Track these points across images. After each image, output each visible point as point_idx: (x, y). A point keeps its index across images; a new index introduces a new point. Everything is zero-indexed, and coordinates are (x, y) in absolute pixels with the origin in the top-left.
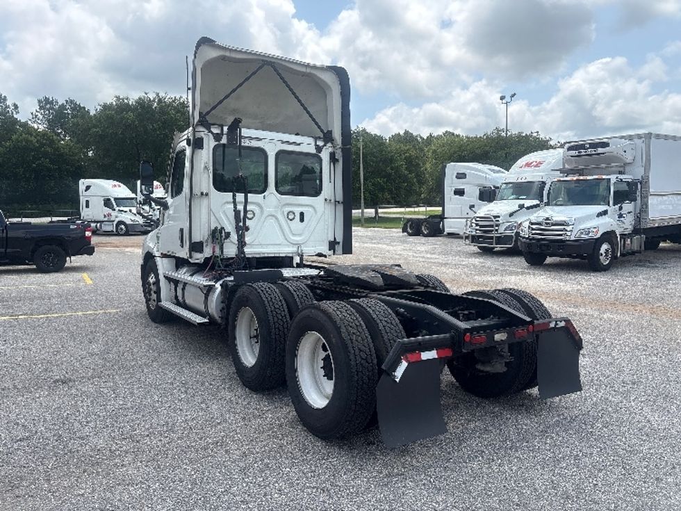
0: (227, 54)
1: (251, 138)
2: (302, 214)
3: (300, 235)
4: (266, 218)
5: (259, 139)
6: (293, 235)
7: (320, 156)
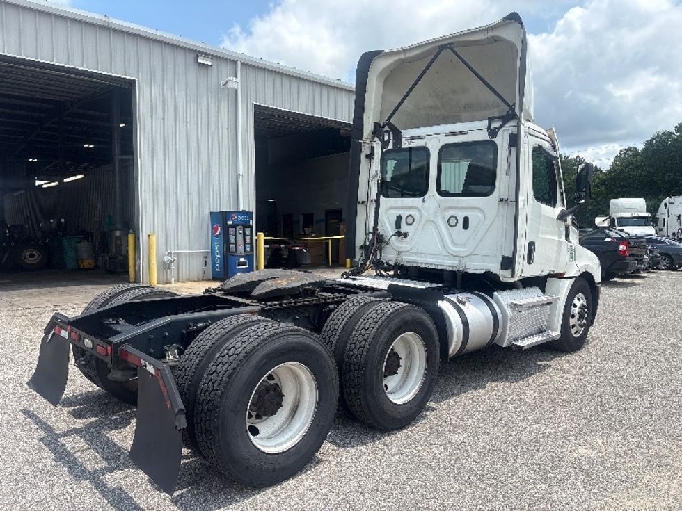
0: (402, 56)
1: (412, 138)
2: (466, 220)
3: (464, 245)
4: (424, 225)
5: (420, 137)
6: (455, 245)
7: (494, 142)
